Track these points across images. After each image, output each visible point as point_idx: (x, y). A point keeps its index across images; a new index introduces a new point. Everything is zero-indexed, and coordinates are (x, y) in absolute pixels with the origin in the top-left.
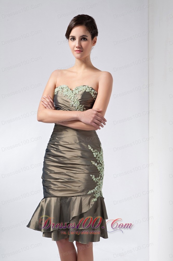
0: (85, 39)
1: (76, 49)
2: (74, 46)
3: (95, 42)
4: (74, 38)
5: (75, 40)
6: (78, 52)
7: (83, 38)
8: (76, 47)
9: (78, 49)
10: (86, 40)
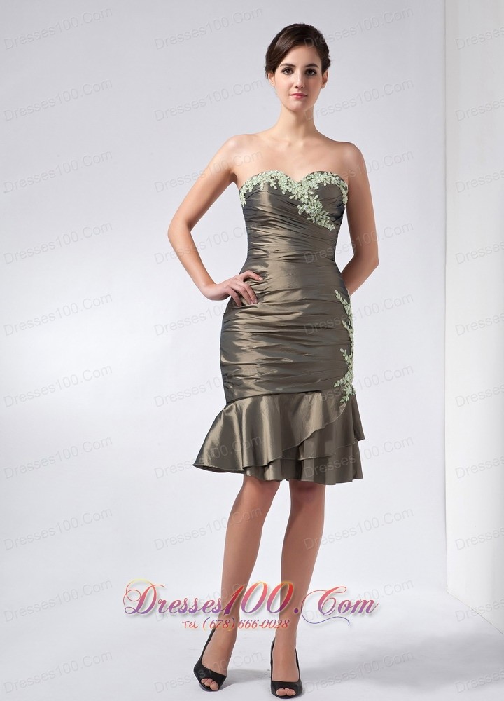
0: (313, 73)
1: (295, 91)
2: (291, 86)
3: (325, 81)
4: (289, 70)
5: (293, 72)
6: (299, 97)
7: (309, 71)
8: (297, 87)
9: (300, 92)
10: (315, 73)
